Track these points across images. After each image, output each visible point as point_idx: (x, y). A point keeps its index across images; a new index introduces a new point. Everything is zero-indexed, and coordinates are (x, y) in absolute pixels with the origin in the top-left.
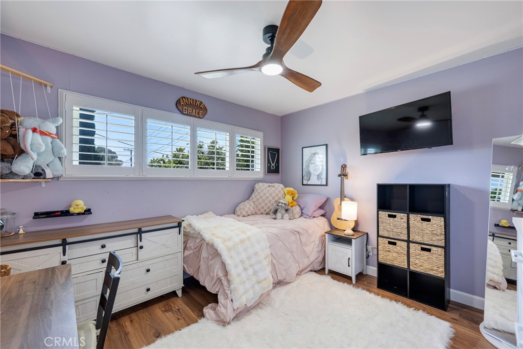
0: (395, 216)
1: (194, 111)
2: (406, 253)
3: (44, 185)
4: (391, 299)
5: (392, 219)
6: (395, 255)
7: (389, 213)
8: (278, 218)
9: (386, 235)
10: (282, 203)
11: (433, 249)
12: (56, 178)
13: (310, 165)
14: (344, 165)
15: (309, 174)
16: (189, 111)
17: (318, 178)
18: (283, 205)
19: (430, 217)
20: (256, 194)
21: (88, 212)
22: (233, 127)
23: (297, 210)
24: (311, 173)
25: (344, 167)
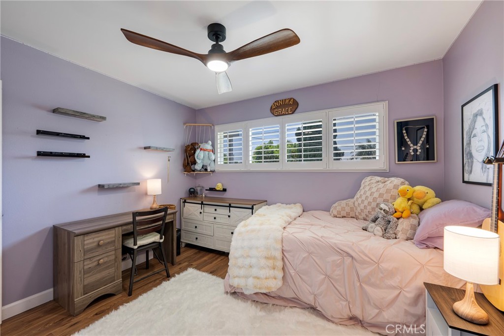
1: (284, 109)
3: (211, 175)
12: (213, 171)
13: (472, 140)
15: (471, 159)
16: (279, 111)
17: (482, 168)
20: (362, 192)
21: (225, 190)
22: (327, 111)
24: (473, 157)
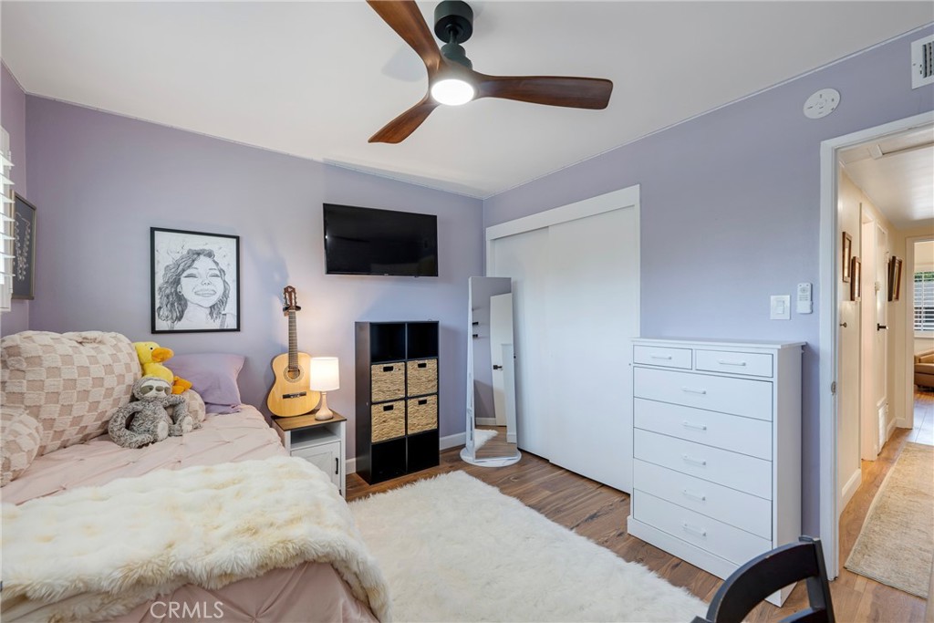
0: (391, 369)
2: (403, 415)
4: (392, 488)
5: (387, 373)
6: (392, 423)
7: (385, 365)
8: (160, 437)
9: (382, 399)
10: (159, 389)
11: (428, 398)
13: (183, 280)
14: (290, 287)
15: (179, 302)
17: (211, 314)
18: (163, 394)
19: (426, 361)
23: (194, 400)
24: (186, 301)
25: (289, 291)
